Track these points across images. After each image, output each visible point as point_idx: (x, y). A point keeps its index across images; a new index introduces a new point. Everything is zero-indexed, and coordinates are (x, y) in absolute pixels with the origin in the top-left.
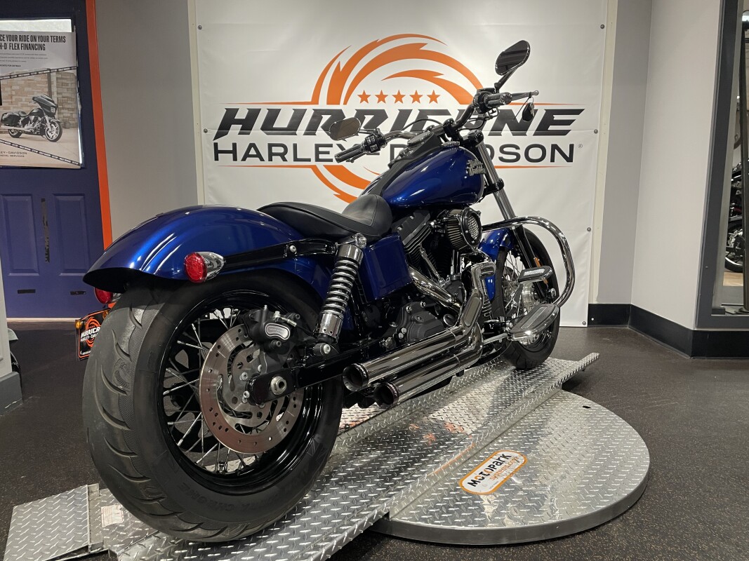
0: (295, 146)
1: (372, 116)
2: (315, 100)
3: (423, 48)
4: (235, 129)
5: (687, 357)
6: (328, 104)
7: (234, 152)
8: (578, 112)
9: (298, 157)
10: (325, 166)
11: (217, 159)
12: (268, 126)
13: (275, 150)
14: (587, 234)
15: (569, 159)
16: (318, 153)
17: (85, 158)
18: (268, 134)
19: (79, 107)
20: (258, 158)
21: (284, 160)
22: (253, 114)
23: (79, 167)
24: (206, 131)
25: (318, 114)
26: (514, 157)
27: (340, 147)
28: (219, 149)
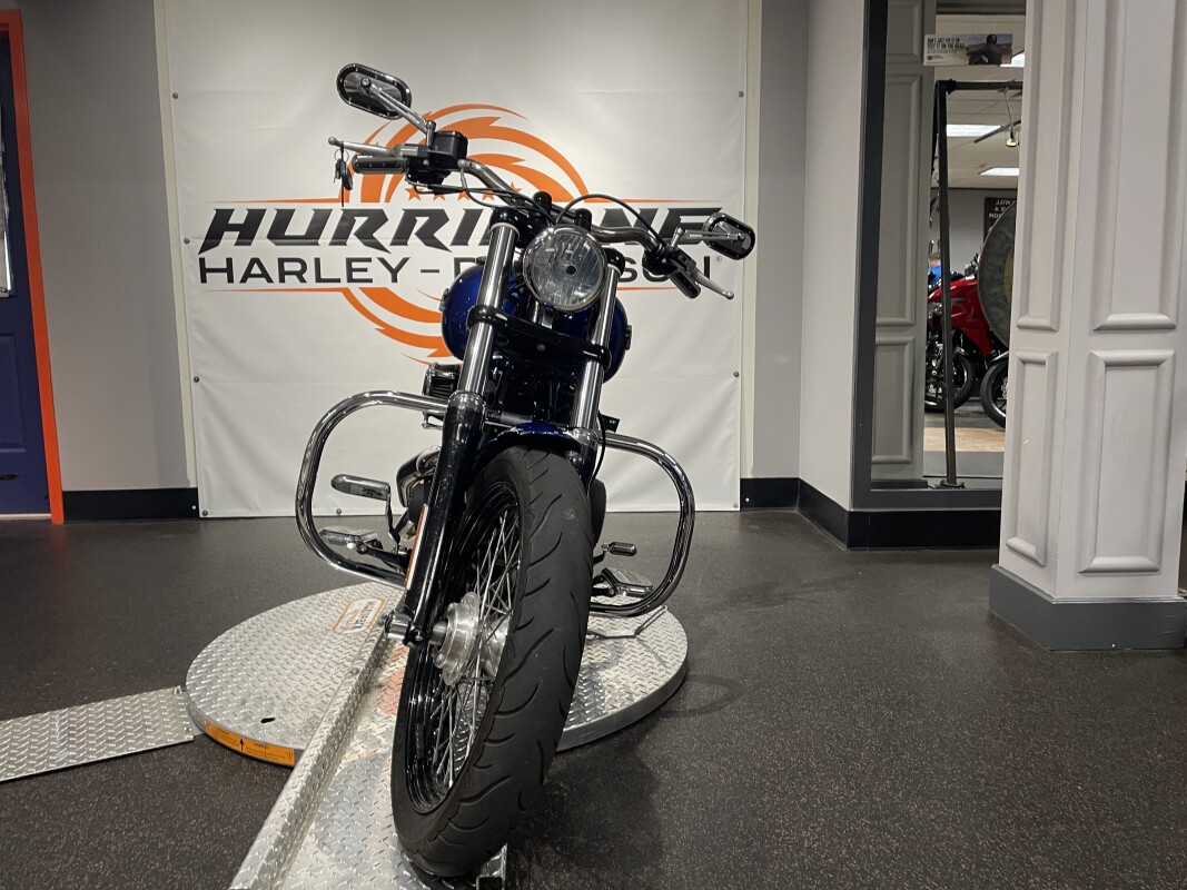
0: (317, 261)
1: (427, 218)
3: (495, 124)
4: (230, 237)
5: (843, 547)
6: (363, 201)
7: (229, 270)
8: (712, 212)
9: (322, 277)
10: (363, 289)
11: (204, 280)
12: (277, 234)
13: (288, 267)
14: (735, 382)
16: (350, 270)
17: (14, 282)
18: (277, 244)
19: (7, 210)
20: (264, 279)
21: (303, 280)
22: (255, 217)
23: (7, 295)
24: (187, 242)
25: (349, 217)
27: (383, 261)
28: (207, 266)
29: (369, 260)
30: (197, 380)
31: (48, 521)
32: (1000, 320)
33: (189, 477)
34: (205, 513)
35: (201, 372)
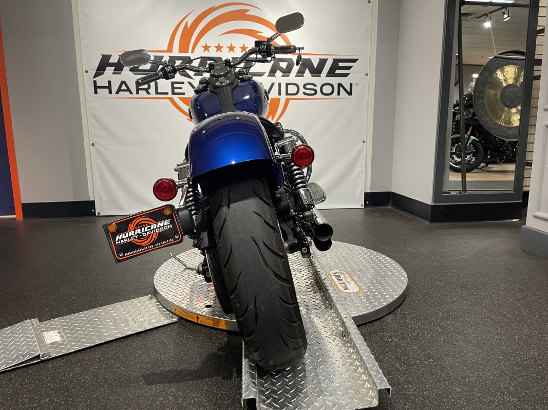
0: (156, 83)
2: (170, 49)
3: (247, 13)
4: (110, 70)
5: (428, 223)
6: (180, 52)
7: (109, 87)
8: (354, 61)
9: (159, 91)
10: (180, 98)
11: (96, 92)
12: (135, 68)
14: (363, 145)
15: (350, 93)
16: (173, 88)
20: (128, 92)
21: (148, 93)
24: (87, 72)
25: (173, 60)
26: (313, 92)
27: (190, 83)
28: (98, 85)
29: (183, 83)
30: (93, 145)
31: (15, 219)
32: (482, 116)
33: (90, 196)
34: (99, 213)
35: (95, 140)
